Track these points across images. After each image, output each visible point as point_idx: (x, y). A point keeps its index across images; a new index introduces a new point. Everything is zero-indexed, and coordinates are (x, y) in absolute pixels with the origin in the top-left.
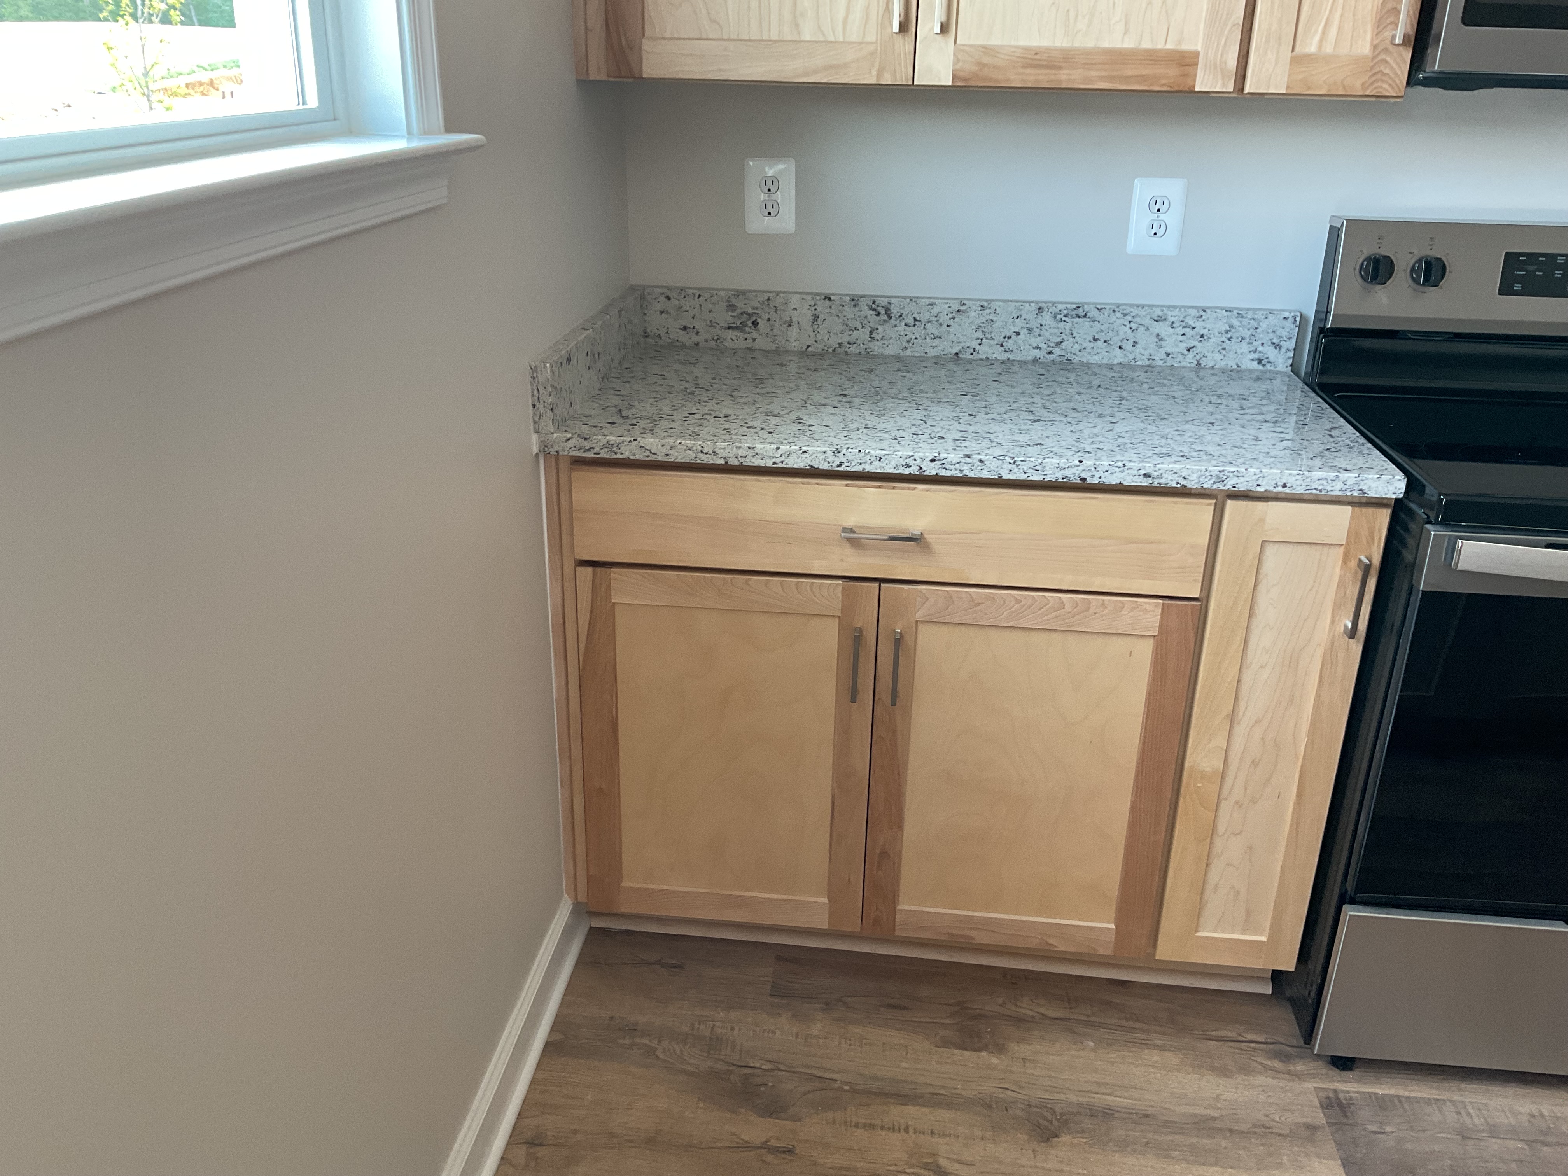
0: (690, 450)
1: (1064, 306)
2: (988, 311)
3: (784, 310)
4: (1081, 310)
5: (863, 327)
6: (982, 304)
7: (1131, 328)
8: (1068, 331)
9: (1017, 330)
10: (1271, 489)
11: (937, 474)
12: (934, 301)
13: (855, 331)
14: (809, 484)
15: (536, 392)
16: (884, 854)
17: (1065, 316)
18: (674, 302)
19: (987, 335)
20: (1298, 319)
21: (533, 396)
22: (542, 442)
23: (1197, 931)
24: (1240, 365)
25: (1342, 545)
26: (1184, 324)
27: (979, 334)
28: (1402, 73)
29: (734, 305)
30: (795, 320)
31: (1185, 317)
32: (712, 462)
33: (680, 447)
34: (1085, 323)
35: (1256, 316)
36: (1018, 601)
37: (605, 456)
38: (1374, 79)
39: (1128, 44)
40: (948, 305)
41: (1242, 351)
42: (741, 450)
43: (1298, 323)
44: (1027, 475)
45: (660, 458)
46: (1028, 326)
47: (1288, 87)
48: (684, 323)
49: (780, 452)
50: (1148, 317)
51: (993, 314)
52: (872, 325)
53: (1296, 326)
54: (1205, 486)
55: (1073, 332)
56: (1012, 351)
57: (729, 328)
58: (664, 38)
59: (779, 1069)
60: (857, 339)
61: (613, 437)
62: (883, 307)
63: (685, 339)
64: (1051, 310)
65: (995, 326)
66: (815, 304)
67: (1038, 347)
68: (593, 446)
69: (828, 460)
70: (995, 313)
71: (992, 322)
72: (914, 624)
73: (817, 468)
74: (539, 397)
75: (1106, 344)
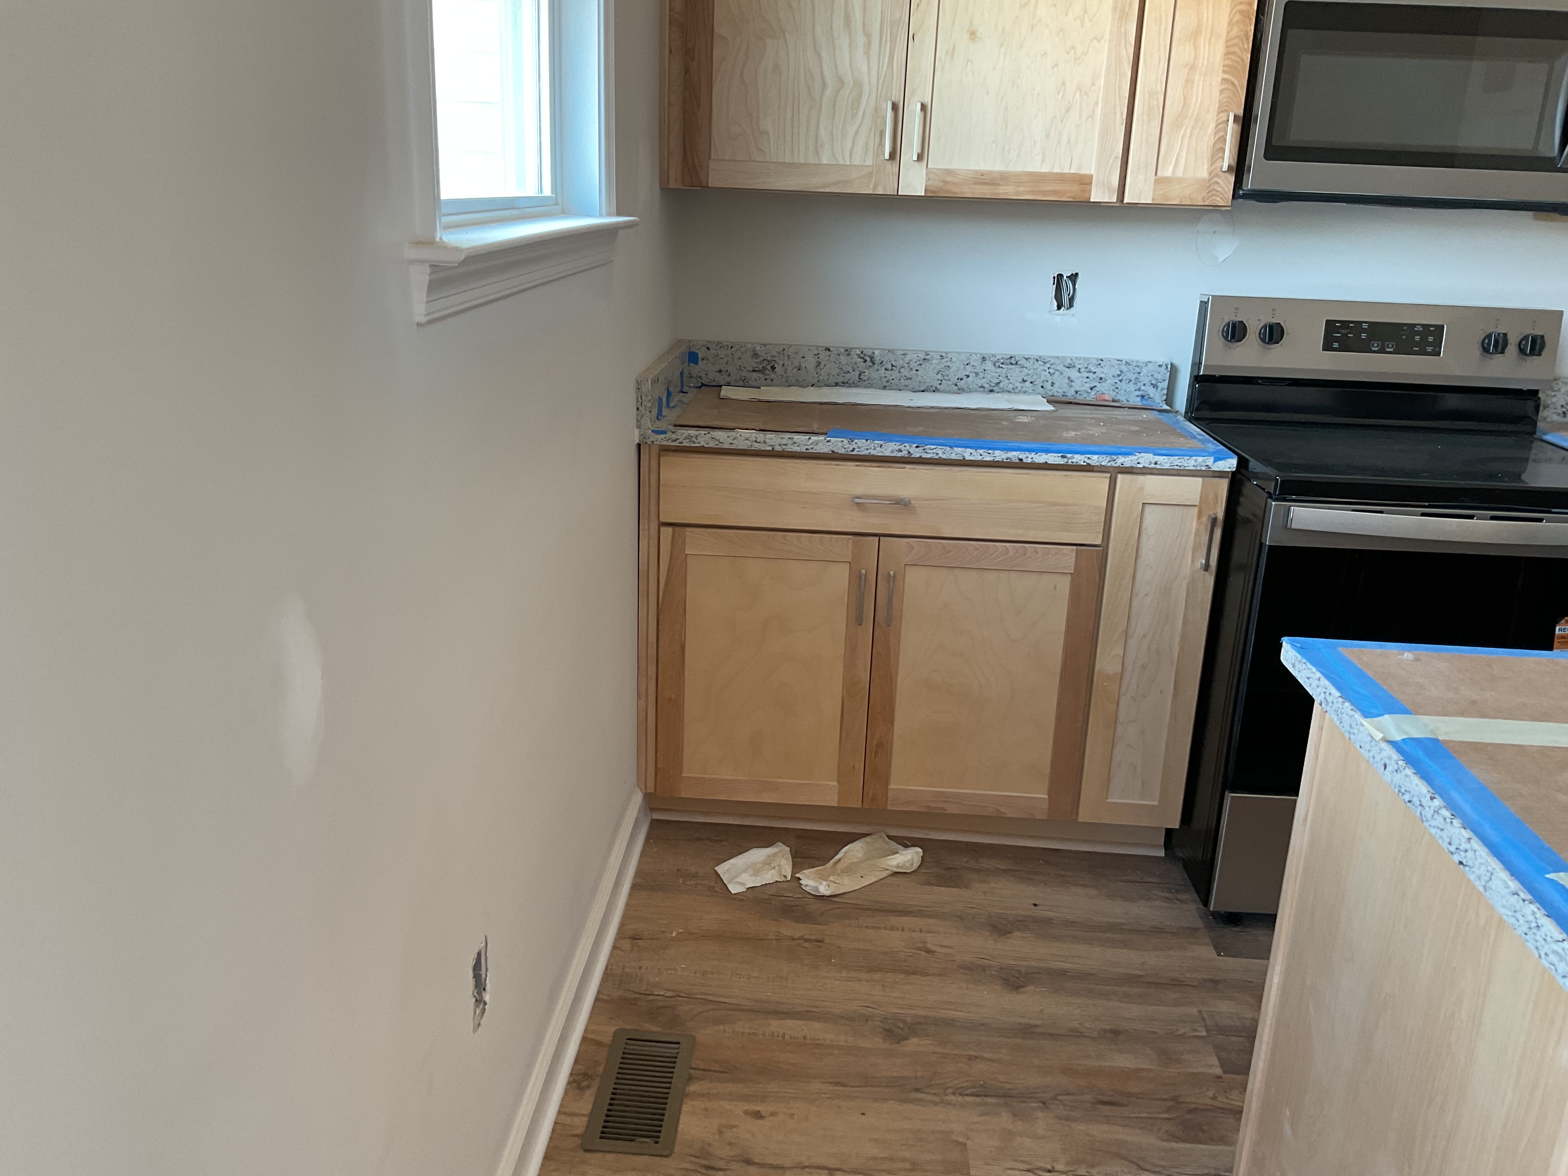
0: (747, 440)
1: (1001, 357)
2: (946, 360)
3: (794, 358)
4: (1013, 359)
5: (854, 371)
6: (941, 354)
7: (1049, 373)
8: (1005, 375)
9: (967, 374)
10: (1147, 465)
11: (920, 457)
12: (907, 352)
13: (848, 374)
14: (830, 464)
15: (640, 399)
17: (1002, 364)
18: (712, 351)
19: (946, 378)
20: (1169, 366)
21: (637, 402)
22: (641, 434)
23: (1107, 798)
25: (1196, 506)
27: (940, 377)
28: (1229, 190)
29: (757, 354)
30: (803, 365)
31: (1088, 364)
32: (762, 449)
33: (740, 438)
34: (1017, 369)
35: (1138, 364)
36: (977, 549)
37: (687, 445)
38: (1210, 194)
39: (1045, 169)
40: (917, 355)
41: (1129, 389)
42: (784, 440)
43: (1169, 370)
44: (982, 457)
45: (726, 446)
46: (975, 371)
47: (1153, 199)
48: (719, 367)
49: (811, 441)
50: (1062, 364)
51: (949, 362)
52: (860, 369)
54: (1103, 464)
55: (1008, 376)
56: (964, 389)
57: (754, 371)
58: (725, 160)
60: (849, 380)
61: (693, 432)
62: (868, 356)
63: (720, 379)
64: (991, 359)
65: (951, 370)
66: (818, 354)
67: (982, 387)
68: (679, 437)
69: (844, 447)
70: (951, 361)
71: (949, 368)
72: (903, 567)
73: (837, 453)
74: (641, 403)
75: (1031, 385)
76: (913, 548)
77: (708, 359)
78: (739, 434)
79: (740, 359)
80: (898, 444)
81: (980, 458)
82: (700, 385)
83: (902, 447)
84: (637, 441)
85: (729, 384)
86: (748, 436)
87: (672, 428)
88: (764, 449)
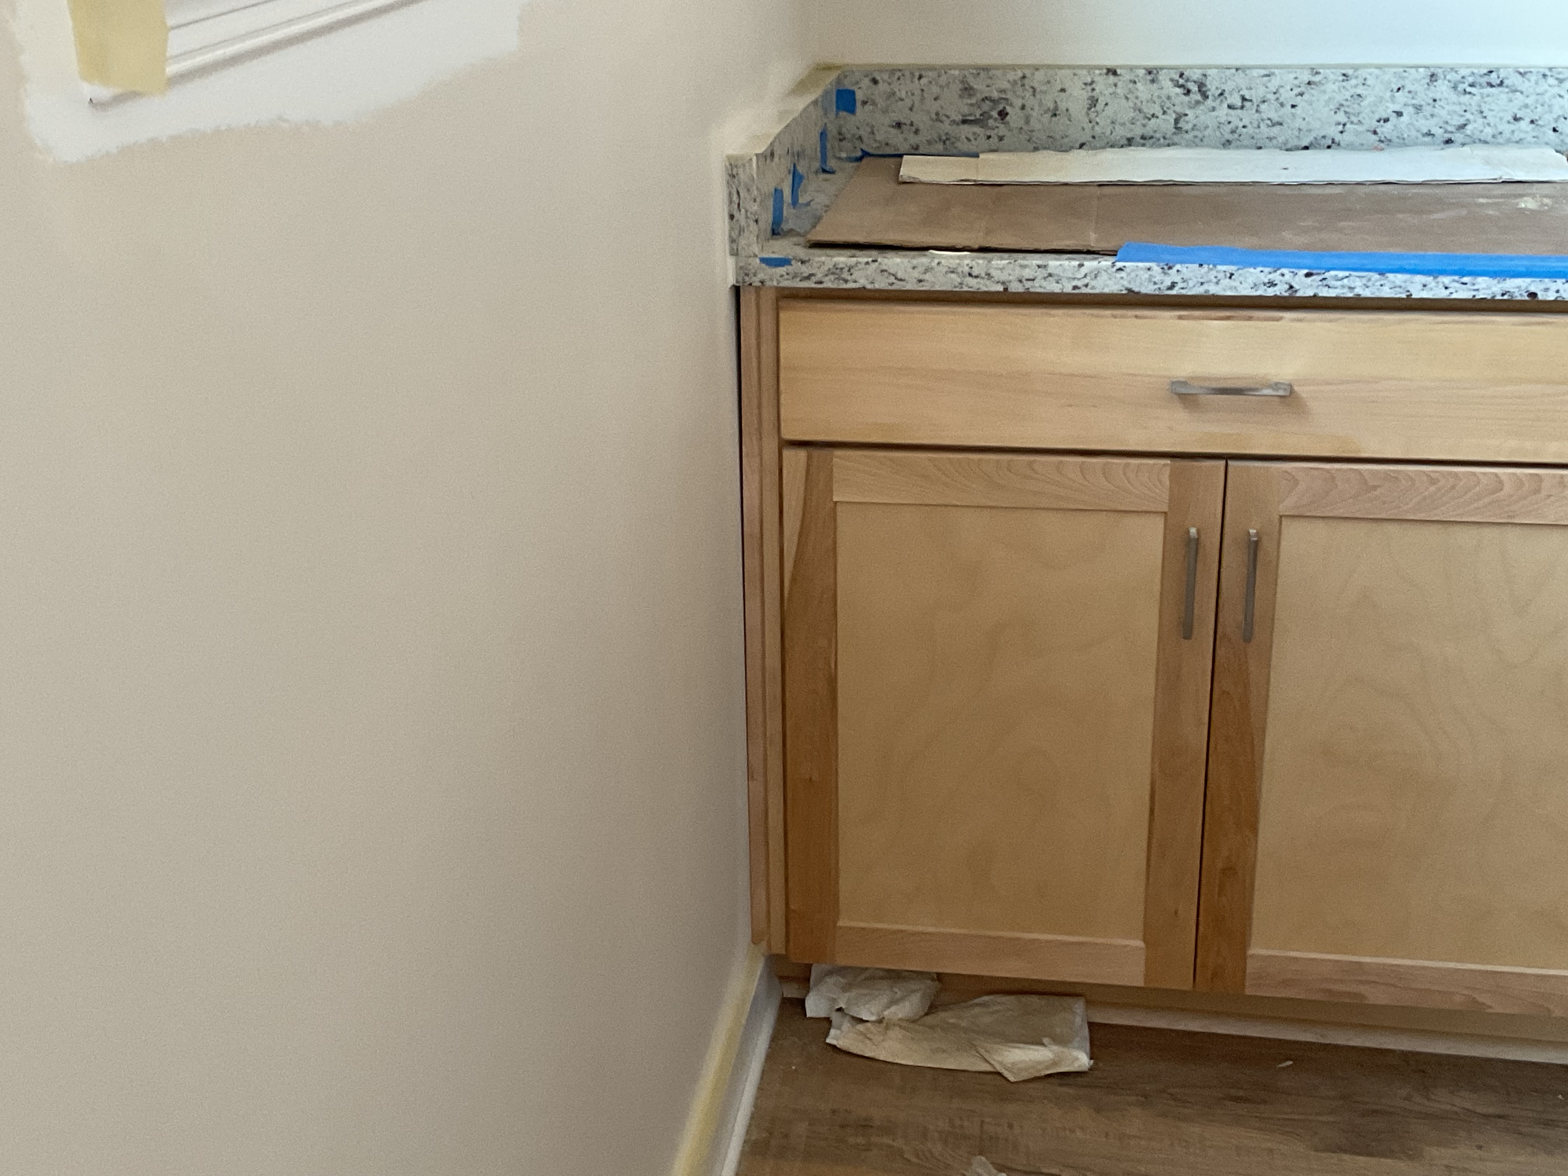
0: (953, 272)
1: (1468, 71)
2: (1353, 82)
3: (1045, 92)
4: (1494, 75)
5: (1164, 113)
6: (1344, 71)
8: (1475, 108)
9: (1397, 109)
11: (1315, 296)
12: (1272, 70)
13: (1153, 120)
15: (735, 195)
16: (1229, 871)
17: (1471, 85)
18: (882, 86)
19: (1353, 119)
21: (731, 202)
27: (1341, 117)
29: (971, 88)
30: (1062, 106)
32: (984, 289)
33: (940, 268)
34: (1502, 95)
37: (830, 285)
40: (1295, 75)
42: (1027, 270)
45: (909, 286)
46: (1414, 102)
48: (896, 117)
49: (1083, 270)
51: (1361, 87)
52: (1178, 109)
55: (1483, 109)
56: (1390, 141)
57: (964, 122)
60: (1155, 132)
61: (842, 259)
62: (1195, 82)
63: (899, 141)
64: (1448, 77)
65: (1365, 103)
66: (1092, 82)
67: (1429, 134)
68: (814, 272)
69: (1154, 280)
70: (1364, 84)
71: (1360, 99)
72: (1276, 521)
73: (1138, 293)
74: (739, 205)
75: (1532, 126)
76: (1296, 482)
77: (874, 104)
78: (936, 261)
79: (935, 99)
80: (1267, 270)
81: (1443, 294)
82: (859, 154)
83: (1276, 277)
84: (731, 281)
85: (915, 151)
86: (954, 263)
87: (802, 252)
88: (986, 289)
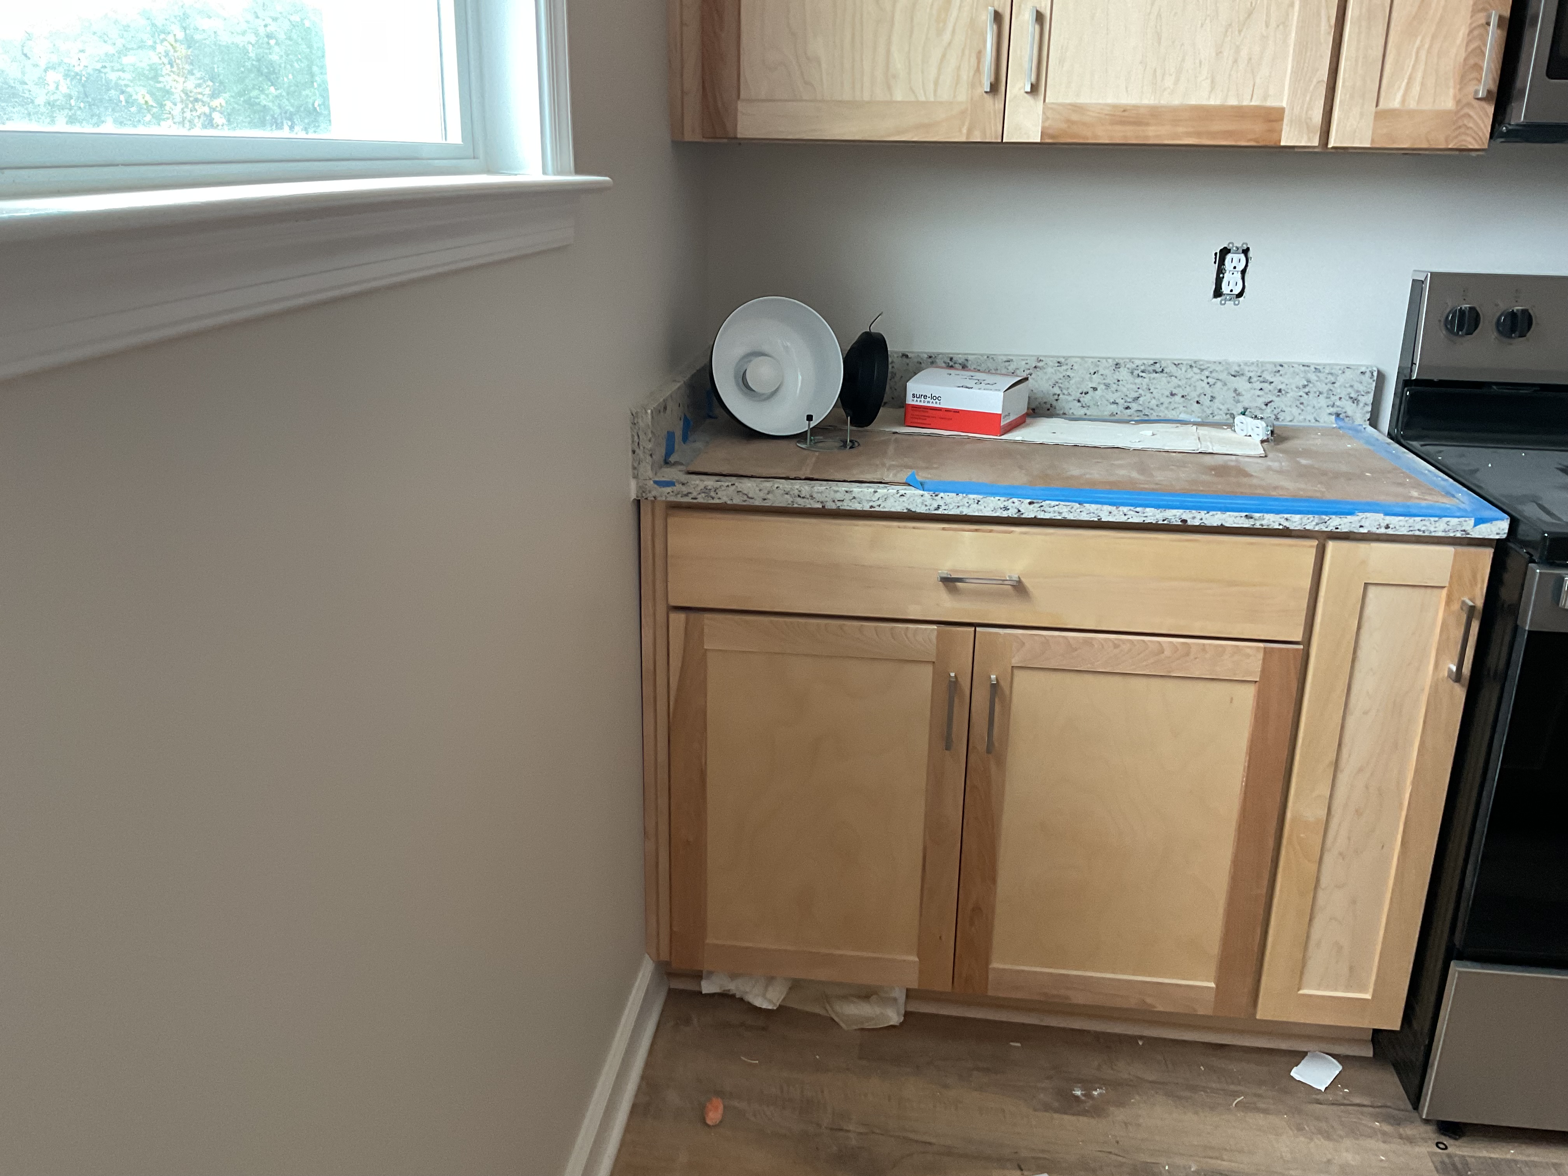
0: (787, 494)
1: (1141, 362)
2: (1064, 367)
4: (1158, 365)
6: (1059, 360)
7: (1208, 383)
8: (1145, 387)
9: (1094, 386)
10: (1374, 530)
11: (1035, 517)
12: (1011, 358)
14: (905, 527)
15: (636, 437)
16: (977, 910)
17: (1143, 372)
19: (1065, 391)
20: (1375, 374)
21: (633, 442)
22: (640, 487)
23: (1299, 990)
24: (1318, 419)
25: (1444, 587)
26: (1261, 379)
28: (1485, 126)
31: (1263, 372)
32: (809, 506)
33: (777, 491)
34: (1163, 378)
35: (1333, 371)
36: (1116, 646)
37: (702, 501)
38: (1457, 132)
39: (1215, 101)
40: (1026, 362)
41: (1319, 405)
42: (839, 494)
43: (1375, 378)
44: (1126, 517)
45: (758, 502)
46: (1104, 381)
47: (1373, 141)
49: (877, 495)
50: (1225, 372)
51: (1070, 370)
53: (1374, 381)
54: (1308, 527)
55: (1150, 388)
56: (1089, 406)
58: (758, 100)
59: (873, 1133)
61: (710, 482)
62: (960, 364)
64: (1128, 366)
65: (1072, 382)
67: (1115, 403)
68: (691, 491)
69: (925, 503)
70: (1072, 369)
71: (1069, 379)
72: (1010, 670)
73: (915, 512)
74: (638, 443)
75: (1183, 399)
76: (1023, 644)
78: (776, 486)
80: (1002, 499)
81: (1123, 519)
83: (1008, 504)
84: (633, 496)
86: (788, 488)
87: (684, 478)
88: (810, 506)
